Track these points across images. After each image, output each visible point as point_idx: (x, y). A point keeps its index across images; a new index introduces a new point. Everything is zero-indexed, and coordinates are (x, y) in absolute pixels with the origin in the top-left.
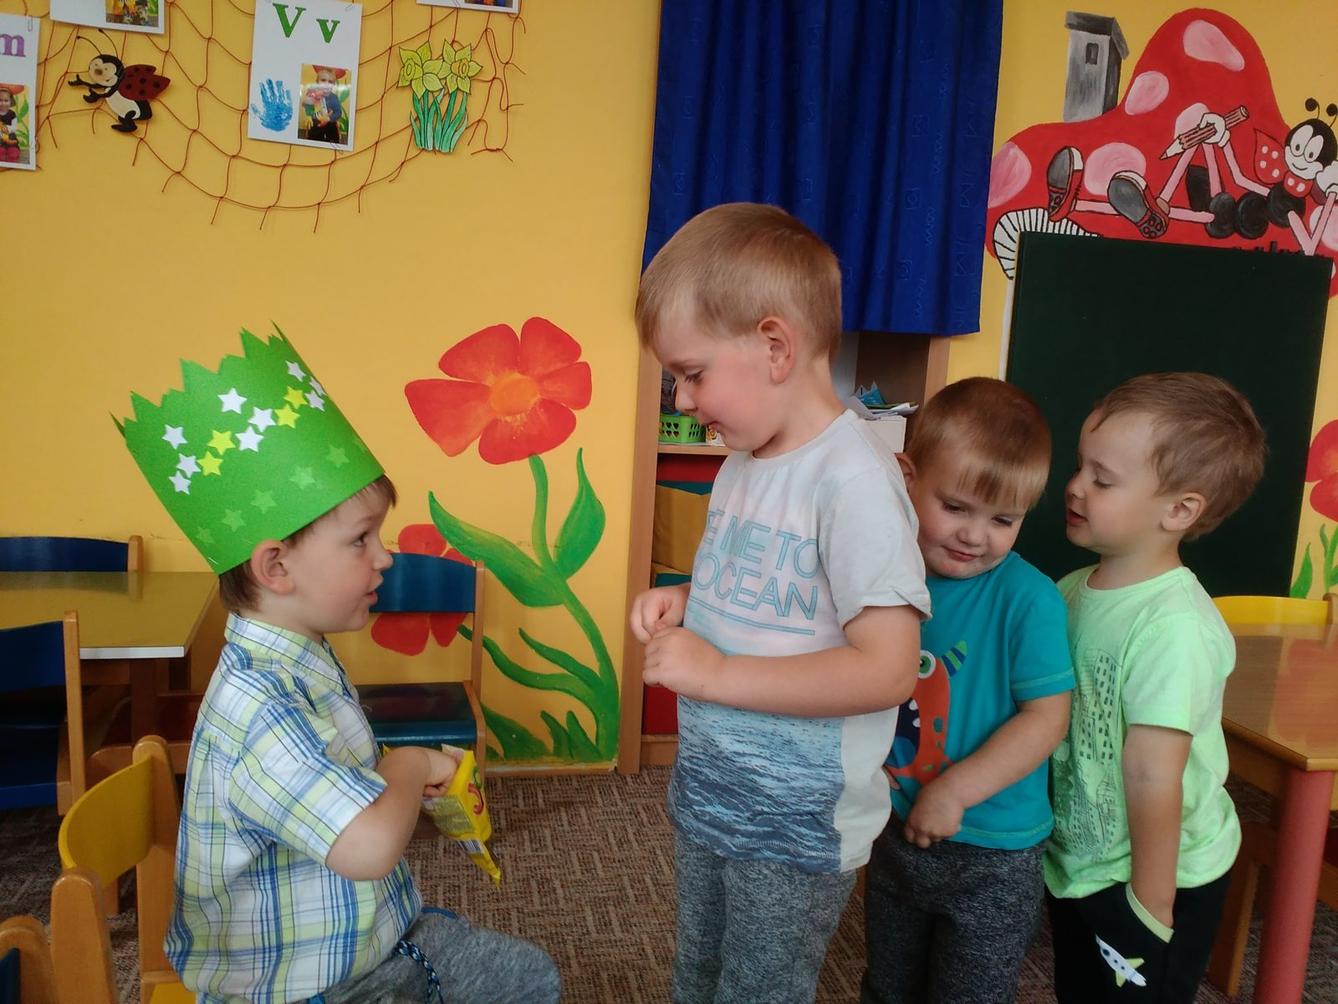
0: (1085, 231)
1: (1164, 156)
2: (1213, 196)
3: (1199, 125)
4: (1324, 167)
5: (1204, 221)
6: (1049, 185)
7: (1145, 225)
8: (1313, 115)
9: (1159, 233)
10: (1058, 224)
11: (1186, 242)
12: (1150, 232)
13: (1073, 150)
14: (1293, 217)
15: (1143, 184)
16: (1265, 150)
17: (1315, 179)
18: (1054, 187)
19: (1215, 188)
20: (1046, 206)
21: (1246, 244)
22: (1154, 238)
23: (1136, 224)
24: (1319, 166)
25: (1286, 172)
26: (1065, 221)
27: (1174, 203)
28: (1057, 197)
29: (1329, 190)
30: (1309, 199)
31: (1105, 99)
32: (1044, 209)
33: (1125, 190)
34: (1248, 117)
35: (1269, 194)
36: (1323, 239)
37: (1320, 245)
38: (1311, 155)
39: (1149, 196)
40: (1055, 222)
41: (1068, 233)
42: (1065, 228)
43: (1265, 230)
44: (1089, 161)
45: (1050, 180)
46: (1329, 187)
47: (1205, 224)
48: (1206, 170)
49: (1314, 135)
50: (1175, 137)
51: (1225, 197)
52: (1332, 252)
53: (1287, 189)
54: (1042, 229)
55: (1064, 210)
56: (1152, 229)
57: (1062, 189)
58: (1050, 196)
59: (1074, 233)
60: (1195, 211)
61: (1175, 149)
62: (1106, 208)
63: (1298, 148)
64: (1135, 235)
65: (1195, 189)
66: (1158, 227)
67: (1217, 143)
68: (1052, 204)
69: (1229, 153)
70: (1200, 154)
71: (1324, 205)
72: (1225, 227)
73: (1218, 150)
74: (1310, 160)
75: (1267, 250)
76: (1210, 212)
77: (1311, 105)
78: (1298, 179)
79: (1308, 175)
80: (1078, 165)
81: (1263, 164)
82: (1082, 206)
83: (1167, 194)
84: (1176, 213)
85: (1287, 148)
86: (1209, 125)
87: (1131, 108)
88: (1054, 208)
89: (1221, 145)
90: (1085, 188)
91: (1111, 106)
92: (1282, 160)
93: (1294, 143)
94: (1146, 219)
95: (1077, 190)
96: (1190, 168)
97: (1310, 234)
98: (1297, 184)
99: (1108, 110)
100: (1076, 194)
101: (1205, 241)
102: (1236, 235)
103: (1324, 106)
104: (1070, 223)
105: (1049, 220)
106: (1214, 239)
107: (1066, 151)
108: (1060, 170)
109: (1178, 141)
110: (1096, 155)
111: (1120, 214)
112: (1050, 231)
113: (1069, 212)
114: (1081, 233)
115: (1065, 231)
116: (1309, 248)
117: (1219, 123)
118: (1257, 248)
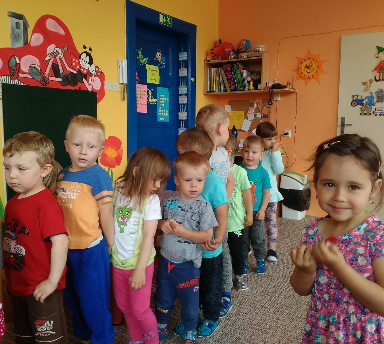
0: (23, 83)
1: (45, 60)
2: (61, 73)
3: (54, 51)
4: (90, 66)
5: (59, 81)
6: (9, 68)
7: (42, 82)
8: (85, 50)
9: (47, 84)
10: (14, 81)
11: (55, 87)
12: (43, 84)
13: (16, 57)
14: (84, 79)
15: (39, 69)
16: (74, 60)
17: (89, 69)
18: (11, 69)
19: (61, 71)
20: (9, 75)
21: (72, 88)
22: (45, 86)
23: (39, 81)
24: (89, 65)
25: (81, 67)
26: (16, 80)
27: (49, 75)
28: (12, 72)
29: (93, 73)
30: (87, 75)
31: (24, 41)
32: (9, 76)
33: (34, 70)
34: (68, 50)
35: (77, 73)
36: (93, 87)
37: (92, 88)
38: (87, 62)
39: (42, 73)
40: (13, 80)
41: (18, 84)
42: (16, 82)
43: (77, 84)
44: (21, 61)
45: (9, 67)
46: (93, 72)
47: (60, 82)
48: (58, 65)
49: (87, 56)
50: (47, 54)
51: (65, 73)
52: (96, 90)
53: (82, 72)
54: (9, 83)
55: (15, 77)
56: (44, 83)
57: (13, 69)
58: (10, 71)
59: (20, 84)
60: (56, 78)
61: (47, 58)
62: (29, 76)
63: (83, 60)
64: (40, 85)
65: (55, 71)
66: (46, 83)
67: (60, 57)
68: (11, 74)
69: (63, 60)
70: (55, 60)
71: (92, 77)
72: (66, 83)
73: (61, 59)
74: (87, 63)
75: (78, 90)
76: (61, 78)
77: (85, 47)
78: (84, 69)
79: (87, 68)
80: (18, 62)
81: (74, 64)
82: (21, 75)
83: (47, 72)
84: (51, 78)
85: (80, 59)
86: (57, 51)
87: (32, 45)
88: (12, 76)
89: (61, 57)
90: (21, 70)
91: (26, 43)
92: (79, 64)
93: (81, 58)
94: (42, 80)
95: (19, 70)
96: (53, 64)
97: (90, 85)
98: (84, 71)
99: (25, 45)
100: (19, 71)
101: (61, 87)
102: (69, 85)
103: (88, 48)
104: (18, 81)
105: (11, 79)
106: (63, 86)
107: (13, 57)
108: (12, 63)
109: (48, 56)
110: (23, 59)
111: (34, 78)
112: (12, 83)
113: (17, 77)
114: (22, 84)
115: (17, 84)
116: (90, 90)
117: (60, 51)
118: (76, 89)
